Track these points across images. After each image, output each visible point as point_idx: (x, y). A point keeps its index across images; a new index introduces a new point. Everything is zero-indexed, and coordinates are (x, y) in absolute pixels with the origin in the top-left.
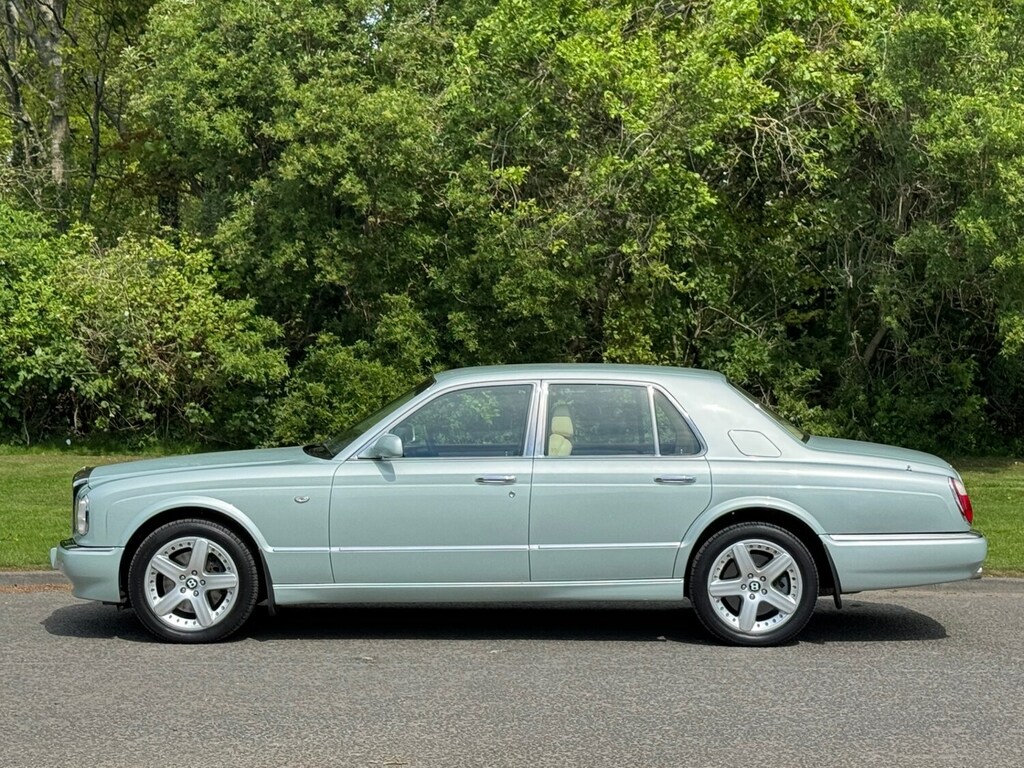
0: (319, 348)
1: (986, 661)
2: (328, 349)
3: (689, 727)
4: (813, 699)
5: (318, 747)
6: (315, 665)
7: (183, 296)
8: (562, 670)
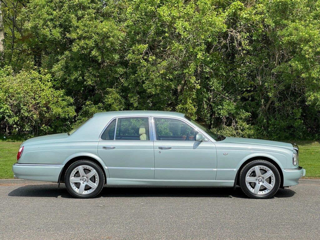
0: (86, 106)
1: (300, 206)
2: (89, 106)
3: (202, 226)
4: (243, 217)
5: (84, 233)
6: (84, 208)
7: (42, 89)
8: (163, 209)
